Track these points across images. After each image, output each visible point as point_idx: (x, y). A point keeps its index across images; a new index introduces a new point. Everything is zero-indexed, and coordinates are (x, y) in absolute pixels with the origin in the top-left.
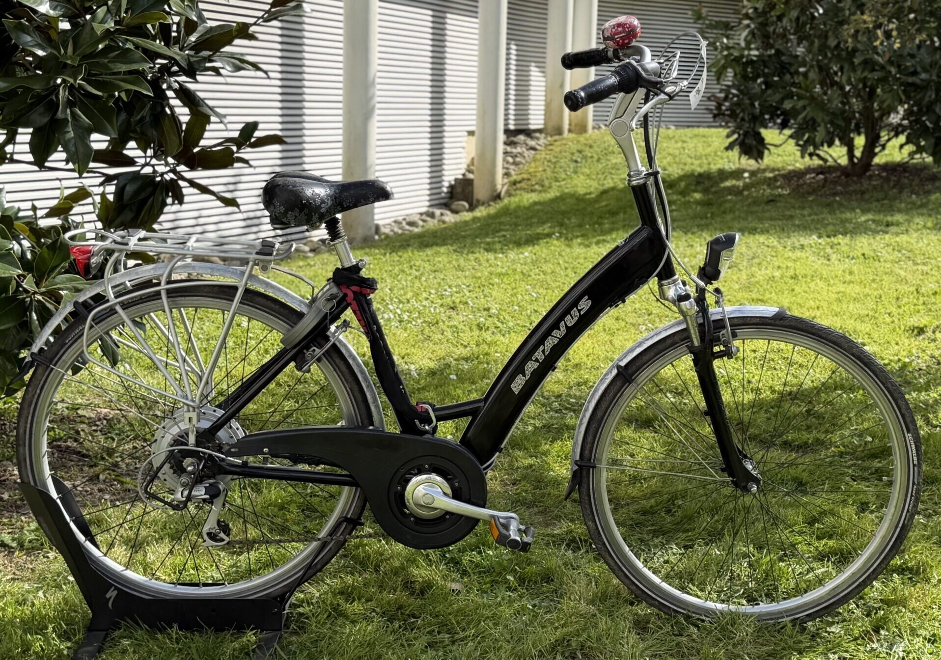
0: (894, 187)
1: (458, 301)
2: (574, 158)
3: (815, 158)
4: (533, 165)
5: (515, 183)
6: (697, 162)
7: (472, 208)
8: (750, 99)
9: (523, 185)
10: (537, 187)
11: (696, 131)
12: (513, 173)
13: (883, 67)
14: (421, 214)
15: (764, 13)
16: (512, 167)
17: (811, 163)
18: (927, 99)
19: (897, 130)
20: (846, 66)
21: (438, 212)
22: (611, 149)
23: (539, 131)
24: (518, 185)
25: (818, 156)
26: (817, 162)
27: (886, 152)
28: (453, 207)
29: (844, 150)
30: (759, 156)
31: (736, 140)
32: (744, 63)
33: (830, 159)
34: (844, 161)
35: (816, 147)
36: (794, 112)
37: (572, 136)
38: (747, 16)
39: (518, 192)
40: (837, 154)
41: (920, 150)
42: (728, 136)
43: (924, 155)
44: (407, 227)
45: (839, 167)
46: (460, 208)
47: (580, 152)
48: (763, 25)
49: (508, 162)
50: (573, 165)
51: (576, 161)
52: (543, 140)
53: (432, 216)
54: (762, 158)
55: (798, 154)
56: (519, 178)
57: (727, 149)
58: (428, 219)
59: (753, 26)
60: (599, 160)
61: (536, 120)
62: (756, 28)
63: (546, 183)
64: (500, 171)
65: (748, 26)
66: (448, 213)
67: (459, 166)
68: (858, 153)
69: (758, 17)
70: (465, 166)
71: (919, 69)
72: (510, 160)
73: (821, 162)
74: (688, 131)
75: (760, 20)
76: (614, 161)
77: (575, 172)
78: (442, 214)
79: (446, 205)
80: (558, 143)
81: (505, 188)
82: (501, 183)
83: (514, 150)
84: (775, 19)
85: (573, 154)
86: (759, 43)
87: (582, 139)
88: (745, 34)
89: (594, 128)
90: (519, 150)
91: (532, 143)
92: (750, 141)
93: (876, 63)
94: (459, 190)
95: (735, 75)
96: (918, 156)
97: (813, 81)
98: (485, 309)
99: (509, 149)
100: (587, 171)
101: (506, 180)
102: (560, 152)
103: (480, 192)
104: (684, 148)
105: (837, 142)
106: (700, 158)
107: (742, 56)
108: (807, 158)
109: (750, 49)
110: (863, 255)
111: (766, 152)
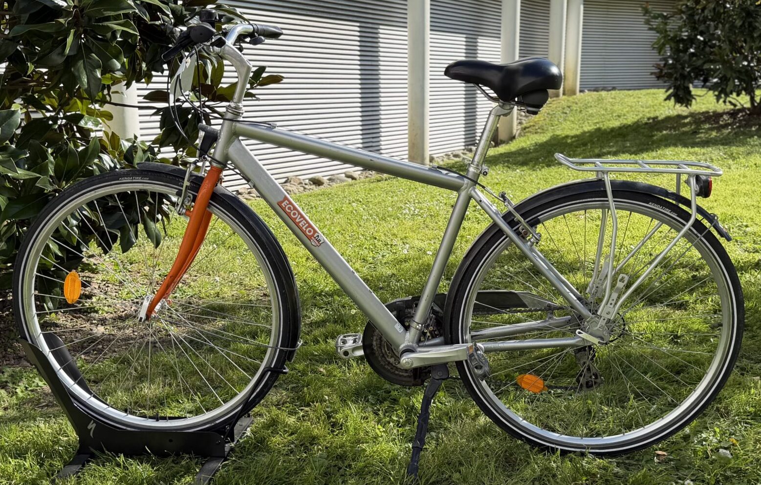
2: (565, 111)
3: (727, 103)
4: (537, 117)
5: (525, 128)
7: (497, 145)
9: (530, 129)
11: (649, 91)
12: (524, 122)
14: (462, 150)
15: (692, 8)
16: (524, 118)
24: (527, 130)
25: (730, 102)
29: (748, 98)
30: (688, 103)
31: (672, 93)
32: (677, 41)
33: (739, 105)
34: (748, 105)
35: (727, 95)
37: (564, 97)
38: (682, 11)
39: (526, 134)
40: (743, 101)
42: (666, 91)
44: (453, 158)
45: (743, 109)
46: (489, 145)
47: (569, 107)
48: (691, 16)
49: (521, 116)
50: (563, 116)
51: (566, 113)
53: (469, 151)
54: (691, 105)
55: (715, 101)
56: (528, 125)
57: (665, 100)
59: (685, 17)
60: (581, 112)
63: (546, 128)
68: (757, 100)
69: (688, 11)
73: (732, 107)
76: (591, 112)
77: (565, 120)
81: (519, 131)
82: (516, 129)
84: (700, 11)
86: (689, 27)
88: (679, 22)
89: (580, 92)
92: (681, 93)
95: (671, 50)
102: (556, 108)
103: (503, 135)
104: (639, 102)
105: (743, 92)
106: (649, 107)
107: (676, 36)
108: (722, 104)
109: (682, 32)
110: (756, 164)
111: (694, 101)
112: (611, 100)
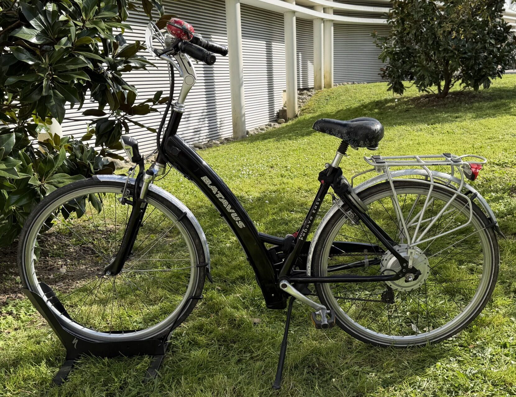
0: (458, 101)
1: (274, 164)
3: (424, 91)
4: (310, 102)
5: (303, 110)
6: (376, 97)
7: (286, 121)
8: (396, 69)
9: (306, 110)
10: (312, 111)
11: (375, 84)
12: (302, 106)
13: (452, 51)
14: (266, 125)
15: (401, 32)
16: (302, 104)
17: (423, 93)
18: (471, 63)
19: (458, 78)
20: (436, 52)
21: (272, 124)
22: (341, 94)
23: (312, 88)
24: (304, 111)
25: (426, 90)
26: (425, 93)
27: (454, 87)
28: (279, 121)
29: (437, 87)
30: (402, 92)
31: (391, 86)
32: (394, 54)
33: (431, 91)
34: (436, 92)
35: (425, 87)
36: (416, 73)
37: (325, 89)
38: (395, 35)
39: (304, 114)
40: (434, 89)
41: (468, 85)
42: (388, 85)
43: (470, 87)
44: (260, 131)
45: (434, 95)
46: (281, 121)
47: (329, 96)
48: (401, 38)
49: (300, 102)
50: (326, 101)
51: (327, 100)
52: (314, 92)
53: (270, 125)
54: (403, 93)
55: (418, 90)
56: (304, 108)
57: (388, 90)
58: (269, 127)
59: (397, 38)
60: (336, 98)
61: (311, 84)
62: (398, 39)
63: (315, 109)
64: (297, 106)
65: (395, 39)
66: (277, 124)
67: (281, 105)
68: (442, 88)
69: (399, 34)
70: (283, 105)
71: (467, 51)
72: (301, 101)
73: (427, 93)
74: (373, 84)
75: (399, 36)
76: (342, 99)
77: (327, 104)
78: (274, 125)
79: (276, 121)
80: (320, 93)
81: (299, 112)
82: (297, 110)
83: (302, 97)
84: (406, 34)
85: (326, 97)
86: (400, 45)
87: (329, 90)
88: (394, 42)
89: (334, 86)
90: (304, 96)
91: (310, 93)
92: (397, 86)
93: (449, 50)
94: (281, 114)
95: (390, 59)
96: (467, 88)
97: (423, 59)
98: (285, 167)
99: (300, 96)
100: (331, 103)
101: (299, 109)
102: (321, 96)
103: (289, 115)
104: (370, 91)
105: (433, 84)
106: (377, 95)
107: (393, 51)
108: (421, 92)
109: (396, 48)
110: (448, 131)
111: (404, 90)
112: (354, 91)
